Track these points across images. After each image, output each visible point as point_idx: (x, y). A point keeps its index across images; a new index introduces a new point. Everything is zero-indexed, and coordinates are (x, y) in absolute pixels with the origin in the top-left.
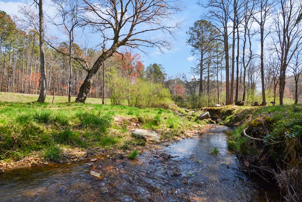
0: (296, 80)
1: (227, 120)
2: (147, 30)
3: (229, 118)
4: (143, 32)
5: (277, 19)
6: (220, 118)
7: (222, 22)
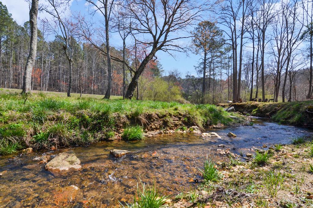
0: (290, 81)
1: (254, 112)
2: (180, 38)
3: (256, 111)
4: (177, 39)
5: (276, 26)
6: (246, 111)
7: (230, 28)
